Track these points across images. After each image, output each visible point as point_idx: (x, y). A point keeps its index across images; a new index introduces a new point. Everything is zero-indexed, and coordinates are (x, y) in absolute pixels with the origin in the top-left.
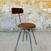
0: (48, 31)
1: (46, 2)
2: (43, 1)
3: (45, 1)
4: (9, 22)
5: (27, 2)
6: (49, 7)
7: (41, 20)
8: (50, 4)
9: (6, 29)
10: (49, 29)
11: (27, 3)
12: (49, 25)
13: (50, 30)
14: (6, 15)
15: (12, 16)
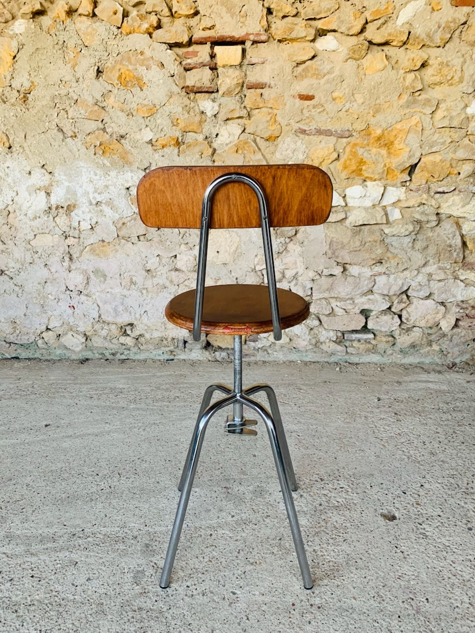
0: (355, 360)
1: (328, 133)
2: (304, 132)
3: (319, 132)
4: (49, 288)
5: (178, 134)
6: (358, 171)
7: (295, 277)
8: (360, 151)
9: (24, 340)
10: (362, 347)
11: (178, 144)
12: (363, 312)
13: (368, 351)
14: (20, 235)
15: (70, 241)
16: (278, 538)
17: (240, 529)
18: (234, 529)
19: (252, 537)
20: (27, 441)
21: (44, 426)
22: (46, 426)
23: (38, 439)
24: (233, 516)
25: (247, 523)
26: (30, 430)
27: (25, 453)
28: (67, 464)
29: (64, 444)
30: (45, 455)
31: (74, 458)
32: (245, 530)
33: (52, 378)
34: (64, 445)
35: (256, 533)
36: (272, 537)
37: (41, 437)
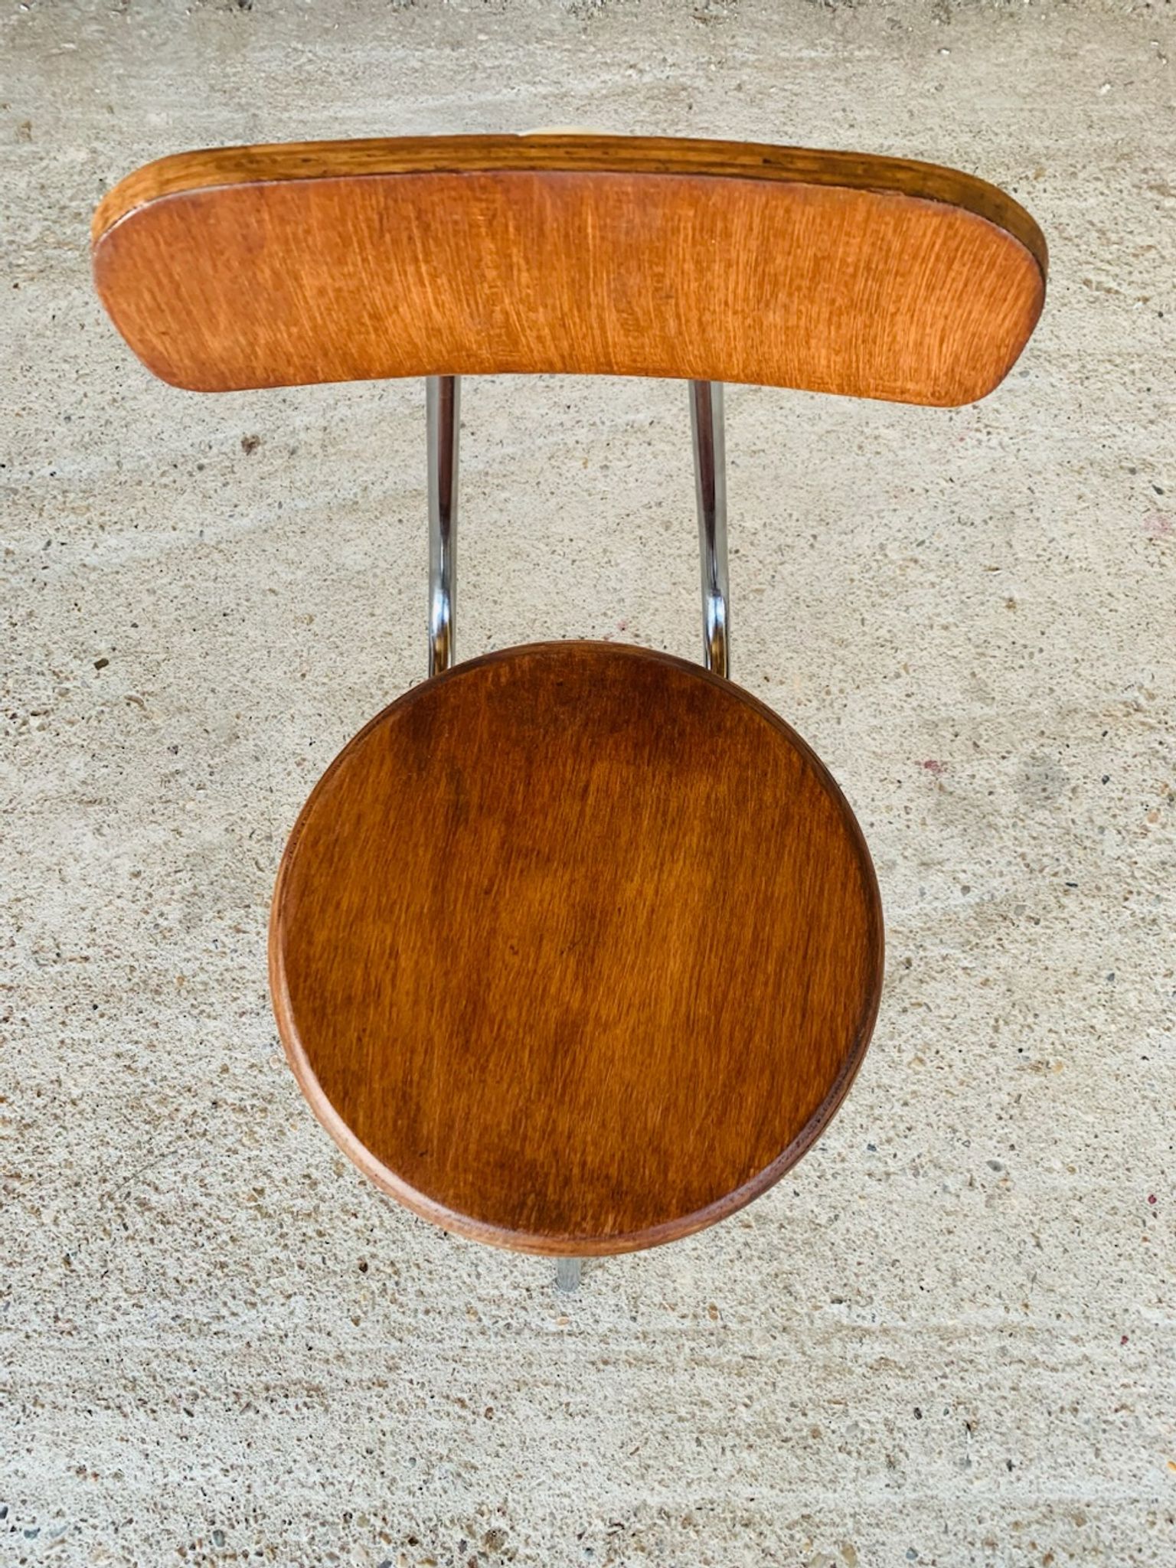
16: (1105, 973)
17: (991, 940)
18: (975, 940)
19: (1028, 970)
20: (209, 537)
21: (239, 447)
22: (249, 445)
23: (246, 521)
24: (966, 889)
25: (1011, 915)
26: (198, 475)
27: (229, 600)
28: (393, 658)
29: (348, 549)
30: (300, 609)
31: (406, 630)
32: (1005, 942)
33: (155, 119)
34: (352, 556)
35: (1041, 954)
36: (1086, 969)
37: (252, 516)
